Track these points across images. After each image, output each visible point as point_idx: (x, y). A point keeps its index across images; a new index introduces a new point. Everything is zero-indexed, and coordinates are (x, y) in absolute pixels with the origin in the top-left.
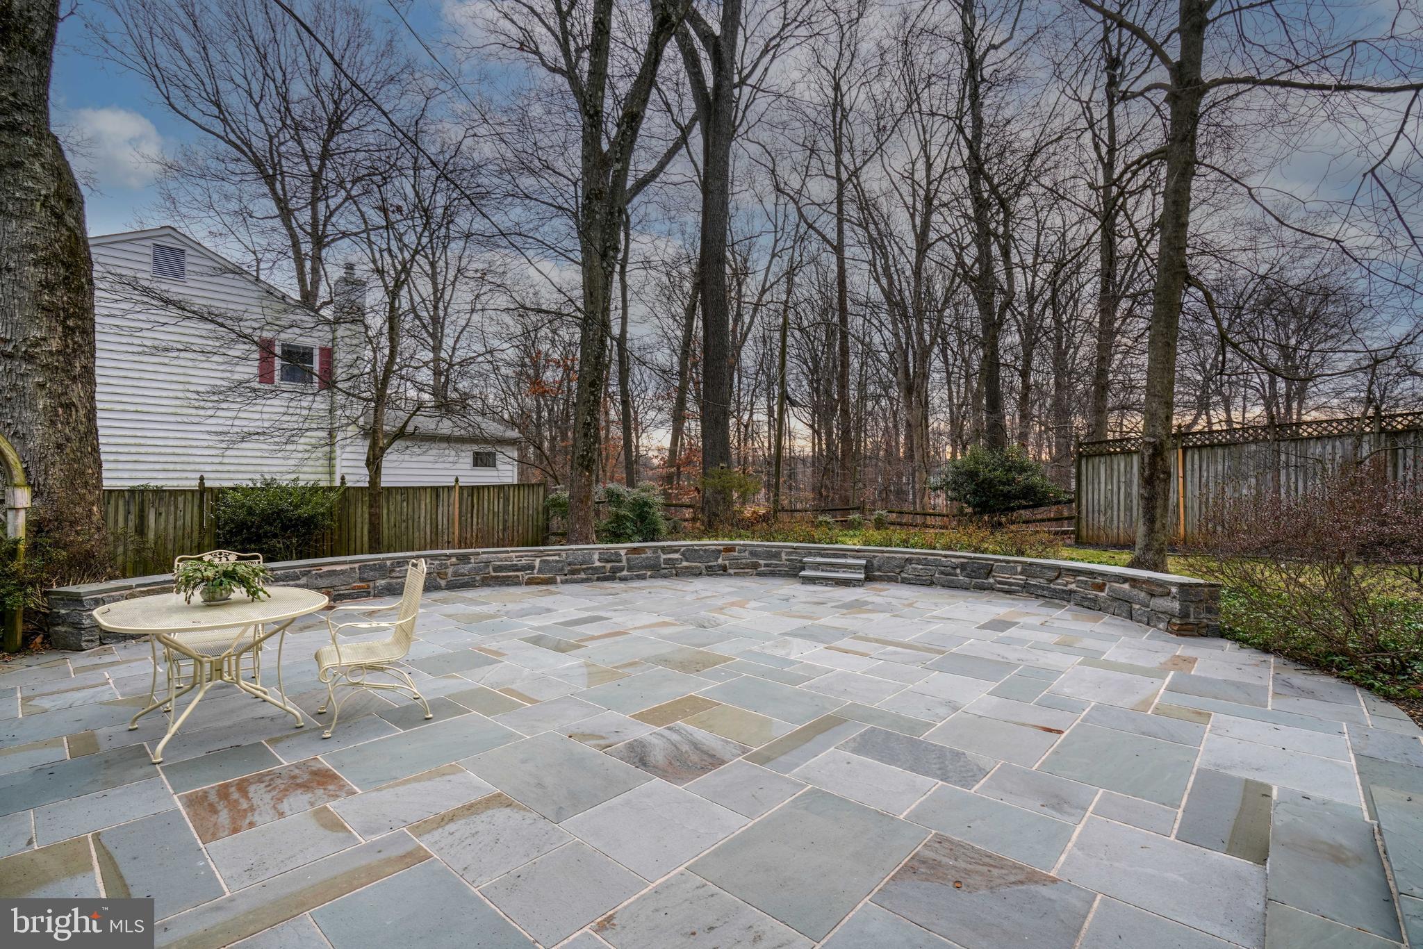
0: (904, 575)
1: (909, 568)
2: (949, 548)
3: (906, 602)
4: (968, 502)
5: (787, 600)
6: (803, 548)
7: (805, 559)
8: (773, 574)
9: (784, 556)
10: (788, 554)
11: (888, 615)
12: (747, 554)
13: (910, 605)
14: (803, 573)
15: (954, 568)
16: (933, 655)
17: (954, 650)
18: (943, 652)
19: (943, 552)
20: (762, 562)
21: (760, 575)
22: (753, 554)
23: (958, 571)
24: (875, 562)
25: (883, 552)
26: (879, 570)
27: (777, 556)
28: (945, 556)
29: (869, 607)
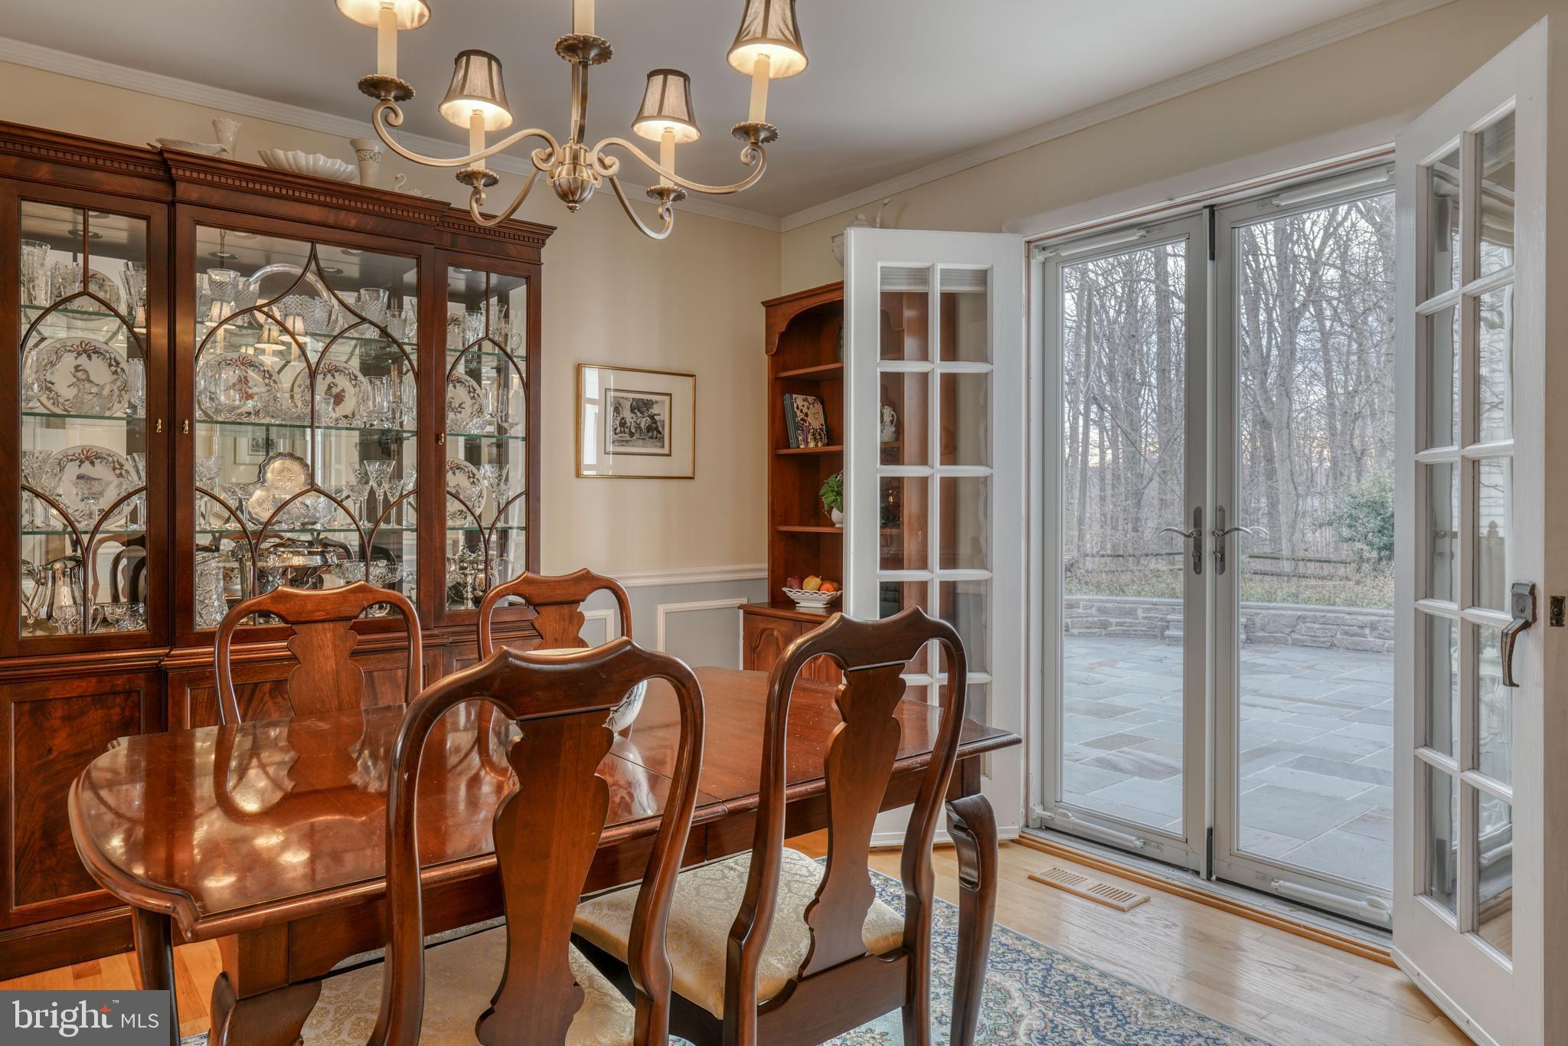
0: (1295, 636)
1: (1302, 627)
2: (1353, 604)
3: (1305, 665)
4: (1371, 544)
5: (1161, 661)
6: (1165, 604)
7: (1169, 617)
8: (1126, 634)
9: (1140, 614)
10: (1145, 610)
11: (1288, 676)
12: (1094, 611)
13: (1310, 667)
14: (1167, 633)
15: (1362, 627)
16: (1350, 710)
17: (1372, 706)
18: (1361, 708)
19: (1347, 609)
20: (1111, 620)
21: (1109, 635)
22: (1101, 610)
23: (1367, 631)
24: (1258, 621)
25: (1269, 608)
26: (1262, 630)
27: (1131, 612)
28: (1350, 614)
29: (1261, 669)
